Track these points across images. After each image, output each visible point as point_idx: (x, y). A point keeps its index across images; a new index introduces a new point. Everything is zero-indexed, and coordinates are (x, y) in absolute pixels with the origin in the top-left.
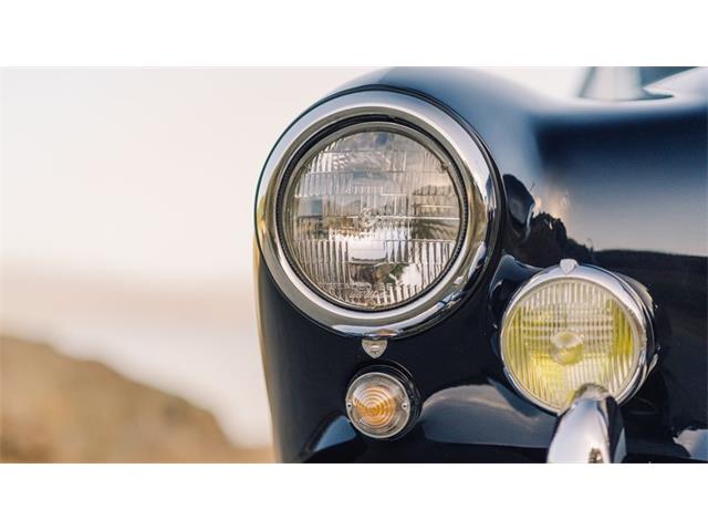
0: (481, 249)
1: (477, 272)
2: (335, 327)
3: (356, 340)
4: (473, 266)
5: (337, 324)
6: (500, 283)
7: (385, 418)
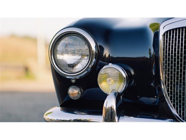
0: (94, 60)
1: (93, 65)
2: (67, 77)
3: (70, 79)
4: (93, 64)
5: (67, 76)
6: (99, 67)
7: (76, 95)
